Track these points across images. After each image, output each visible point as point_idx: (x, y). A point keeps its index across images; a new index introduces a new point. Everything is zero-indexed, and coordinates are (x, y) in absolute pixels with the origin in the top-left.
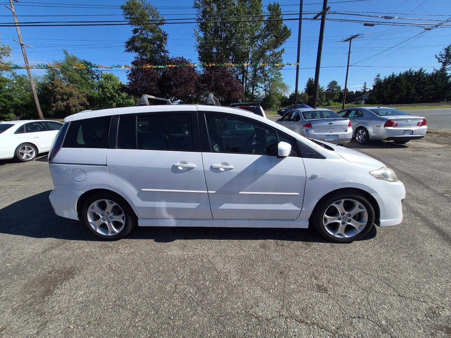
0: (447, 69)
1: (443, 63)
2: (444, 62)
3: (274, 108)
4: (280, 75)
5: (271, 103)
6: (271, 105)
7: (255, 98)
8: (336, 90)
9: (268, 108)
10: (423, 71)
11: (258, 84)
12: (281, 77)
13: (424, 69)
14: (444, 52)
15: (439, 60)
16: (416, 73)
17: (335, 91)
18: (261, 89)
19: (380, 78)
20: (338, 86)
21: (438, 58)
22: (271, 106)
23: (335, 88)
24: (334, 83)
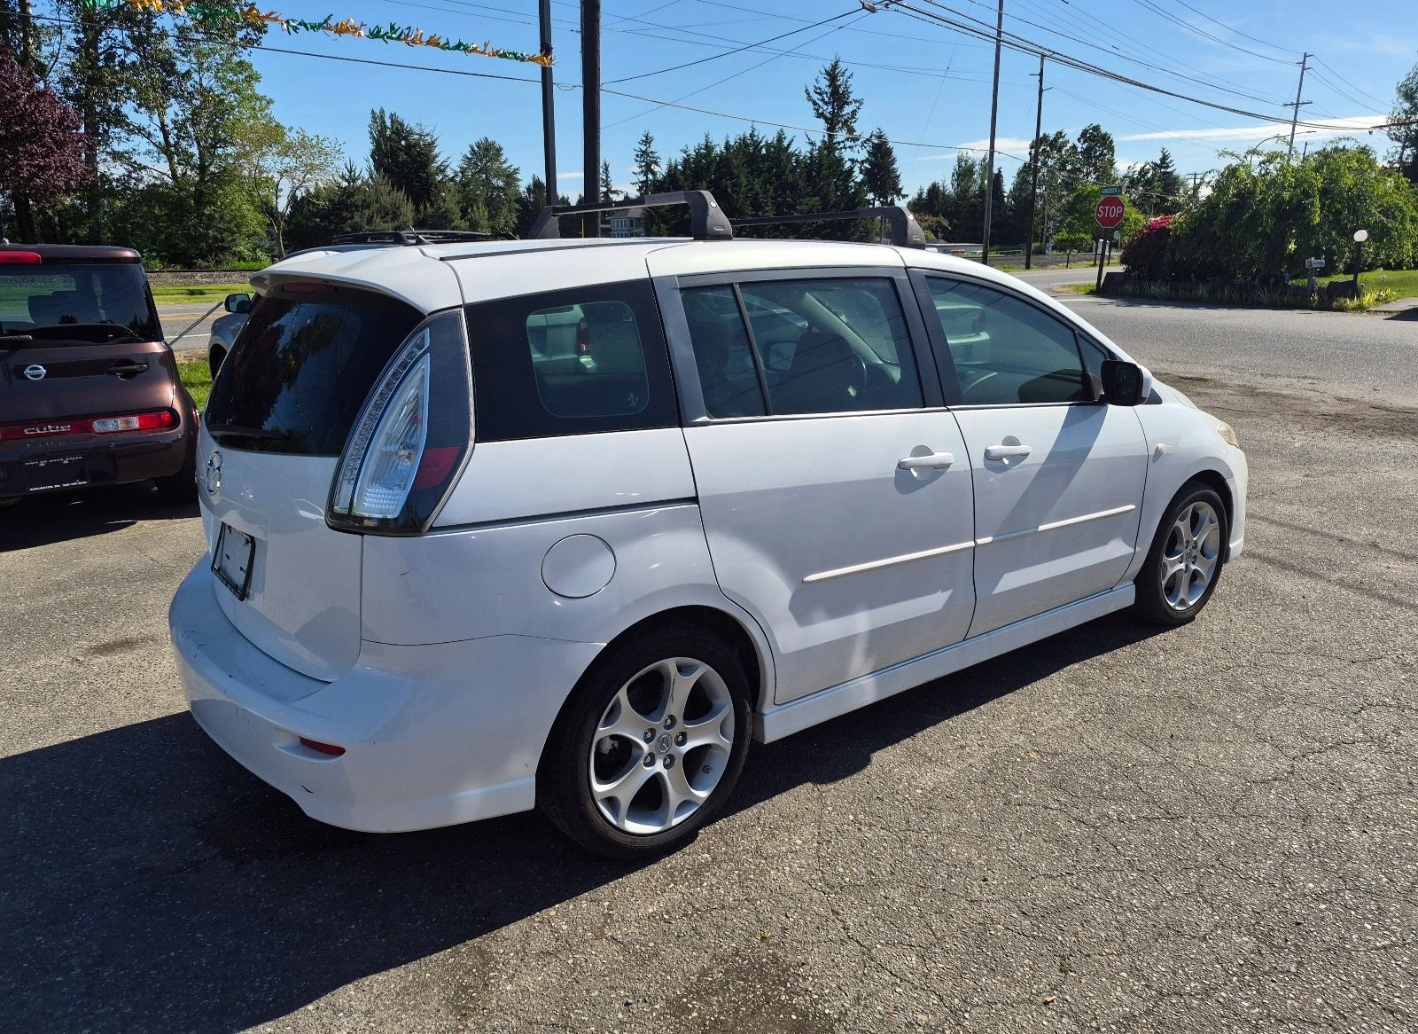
0: (839, 143)
1: (826, 119)
2: (829, 119)
3: (244, 260)
4: (253, 78)
5: (219, 230)
6: (223, 241)
7: (112, 193)
8: (501, 184)
9: (204, 258)
10: (785, 143)
11: (128, 108)
12: (259, 88)
13: (788, 135)
14: (824, 84)
15: (818, 110)
16: (768, 146)
17: (499, 188)
18: (139, 142)
19: (652, 149)
20: (505, 166)
21: (815, 103)
22: (223, 249)
23: (497, 176)
24: (486, 153)
